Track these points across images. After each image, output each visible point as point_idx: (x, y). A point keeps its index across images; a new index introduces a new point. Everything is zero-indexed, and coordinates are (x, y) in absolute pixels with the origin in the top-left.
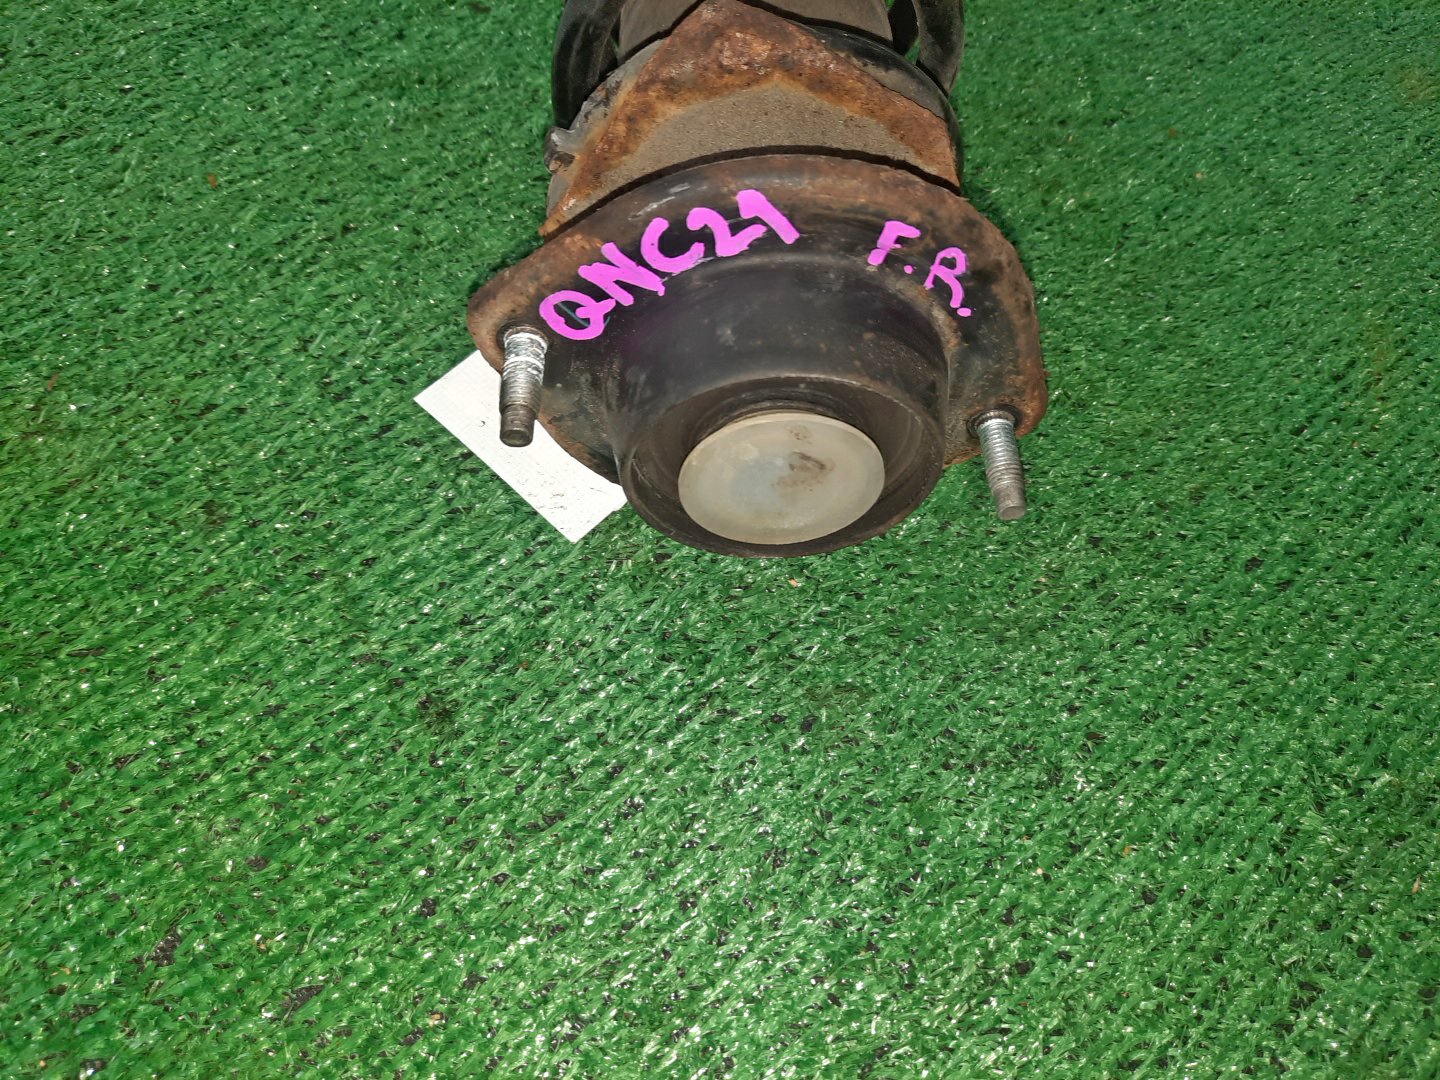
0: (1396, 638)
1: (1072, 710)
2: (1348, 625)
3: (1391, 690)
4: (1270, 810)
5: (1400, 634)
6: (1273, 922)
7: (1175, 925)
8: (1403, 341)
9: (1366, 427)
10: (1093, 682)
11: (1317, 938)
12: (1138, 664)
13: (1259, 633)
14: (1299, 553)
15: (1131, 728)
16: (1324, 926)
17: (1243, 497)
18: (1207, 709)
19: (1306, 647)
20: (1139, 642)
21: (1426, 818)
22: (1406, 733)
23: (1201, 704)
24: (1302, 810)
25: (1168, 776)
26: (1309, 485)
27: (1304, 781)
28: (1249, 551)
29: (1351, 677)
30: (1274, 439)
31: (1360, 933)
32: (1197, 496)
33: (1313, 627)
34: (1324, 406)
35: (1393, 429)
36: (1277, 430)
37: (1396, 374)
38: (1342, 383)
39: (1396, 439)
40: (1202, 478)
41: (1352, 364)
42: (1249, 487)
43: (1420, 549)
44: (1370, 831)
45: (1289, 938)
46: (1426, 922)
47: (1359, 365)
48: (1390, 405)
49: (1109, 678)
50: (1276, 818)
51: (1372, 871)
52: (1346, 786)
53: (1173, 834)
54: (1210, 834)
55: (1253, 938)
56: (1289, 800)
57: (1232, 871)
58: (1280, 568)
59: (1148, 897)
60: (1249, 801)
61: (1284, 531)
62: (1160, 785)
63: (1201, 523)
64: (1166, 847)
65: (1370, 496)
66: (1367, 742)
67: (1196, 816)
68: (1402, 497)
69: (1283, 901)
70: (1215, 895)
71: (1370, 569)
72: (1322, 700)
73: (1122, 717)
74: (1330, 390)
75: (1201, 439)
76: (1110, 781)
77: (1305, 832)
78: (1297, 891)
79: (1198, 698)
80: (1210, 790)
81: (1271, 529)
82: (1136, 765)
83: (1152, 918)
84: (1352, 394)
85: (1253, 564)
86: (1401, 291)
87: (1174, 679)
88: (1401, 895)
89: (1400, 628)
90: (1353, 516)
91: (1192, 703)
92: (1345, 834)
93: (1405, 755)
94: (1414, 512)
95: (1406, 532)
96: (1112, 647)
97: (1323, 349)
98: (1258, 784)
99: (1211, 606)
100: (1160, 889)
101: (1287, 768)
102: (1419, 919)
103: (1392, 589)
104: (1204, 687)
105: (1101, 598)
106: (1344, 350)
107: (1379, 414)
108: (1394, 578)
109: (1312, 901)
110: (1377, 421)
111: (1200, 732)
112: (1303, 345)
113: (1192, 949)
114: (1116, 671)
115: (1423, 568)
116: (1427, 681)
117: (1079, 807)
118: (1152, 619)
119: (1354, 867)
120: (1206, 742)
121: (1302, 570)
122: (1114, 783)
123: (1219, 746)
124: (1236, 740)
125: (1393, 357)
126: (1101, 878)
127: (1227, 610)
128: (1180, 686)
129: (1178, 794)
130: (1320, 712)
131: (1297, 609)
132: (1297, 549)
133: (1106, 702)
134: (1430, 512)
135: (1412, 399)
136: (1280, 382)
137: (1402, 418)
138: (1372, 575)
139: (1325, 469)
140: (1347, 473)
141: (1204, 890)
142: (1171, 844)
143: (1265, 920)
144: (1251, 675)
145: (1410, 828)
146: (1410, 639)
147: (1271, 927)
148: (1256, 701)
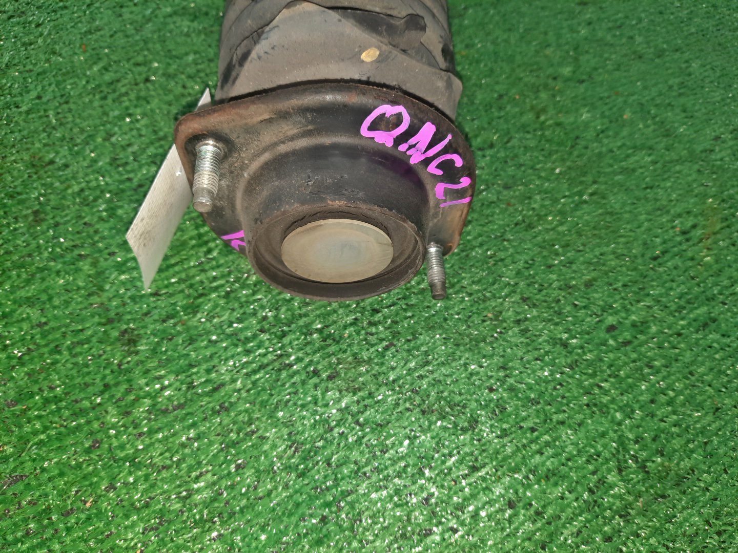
0: (685, 384)
1: (491, 390)
2: (658, 372)
3: (674, 413)
4: (591, 467)
5: (687, 382)
6: (579, 532)
7: (523, 524)
8: (727, 219)
9: (695, 262)
10: (507, 376)
11: (602, 546)
12: (534, 371)
13: (605, 368)
14: (640, 327)
15: (523, 406)
16: (608, 539)
17: (615, 289)
18: (568, 405)
19: (630, 380)
20: (537, 359)
21: (680, 488)
22: (678, 439)
23: (565, 401)
24: (609, 471)
25: (538, 438)
26: (654, 290)
27: (614, 455)
28: (611, 320)
29: (652, 401)
30: (640, 261)
31: (628, 547)
32: (588, 284)
33: (637, 370)
34: (674, 247)
35: (710, 266)
36: (643, 255)
37: (719, 236)
38: (687, 236)
39: (711, 273)
40: (594, 274)
41: (694, 226)
42: (620, 284)
43: (711, 336)
44: (647, 491)
45: (586, 543)
46: (668, 548)
47: (698, 228)
48: (711, 253)
49: (516, 376)
50: (594, 473)
51: (643, 513)
52: (637, 462)
53: (533, 471)
54: (554, 475)
55: (566, 539)
56: (602, 464)
57: (562, 498)
58: (626, 333)
59: (511, 505)
60: (581, 461)
61: (634, 313)
62: (532, 442)
63: (588, 299)
64: (527, 478)
65: (689, 302)
66: (654, 440)
67: (548, 463)
68: (707, 305)
69: (588, 521)
70: (550, 511)
71: (679, 343)
72: (633, 411)
73: (519, 399)
74: (678, 239)
75: (597, 253)
76: (504, 433)
77: (608, 483)
78: (597, 517)
79: (563, 397)
80: (560, 451)
81: (627, 311)
82: (521, 428)
83: (510, 517)
84: (691, 243)
85: (611, 328)
86: (731, 192)
87: (553, 384)
88: (657, 529)
89: (687, 378)
90: (676, 311)
91: (559, 399)
92: (631, 490)
93: (675, 451)
94: (712, 315)
95: (705, 325)
96: (522, 358)
97: (679, 216)
98: (587, 452)
99: (582, 347)
100: (519, 501)
101: (605, 446)
102: (664, 545)
103: (688, 356)
104: (569, 391)
105: (522, 330)
106: (691, 218)
107: (705, 257)
108: (692, 350)
109: (605, 524)
110: (702, 260)
111: (561, 417)
112: (668, 212)
113: (529, 539)
114: (521, 372)
115: (710, 347)
116: (698, 411)
117: (483, 445)
118: (547, 348)
119: (632, 509)
120: (562, 423)
121: (638, 336)
122: (507, 435)
123: (570, 427)
124: (580, 425)
125: (718, 227)
126: (487, 488)
127: (590, 351)
128: (555, 388)
129: (541, 448)
130: (630, 418)
131: (630, 358)
132: (639, 324)
133: (512, 389)
134: (722, 316)
135: (725, 252)
136: (649, 230)
137: (717, 262)
138: (679, 346)
139: (666, 282)
140: (678, 286)
141: (544, 507)
142: (531, 476)
143: (575, 530)
144: (597, 391)
145: (670, 492)
146: (694, 386)
147: (578, 534)
148: (595, 405)
